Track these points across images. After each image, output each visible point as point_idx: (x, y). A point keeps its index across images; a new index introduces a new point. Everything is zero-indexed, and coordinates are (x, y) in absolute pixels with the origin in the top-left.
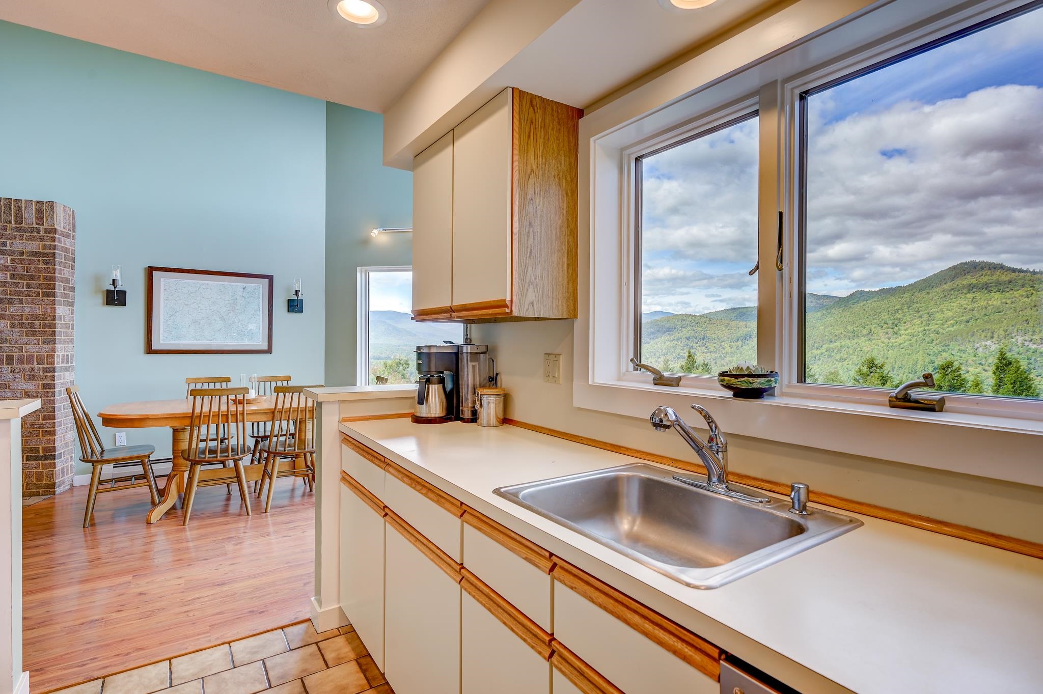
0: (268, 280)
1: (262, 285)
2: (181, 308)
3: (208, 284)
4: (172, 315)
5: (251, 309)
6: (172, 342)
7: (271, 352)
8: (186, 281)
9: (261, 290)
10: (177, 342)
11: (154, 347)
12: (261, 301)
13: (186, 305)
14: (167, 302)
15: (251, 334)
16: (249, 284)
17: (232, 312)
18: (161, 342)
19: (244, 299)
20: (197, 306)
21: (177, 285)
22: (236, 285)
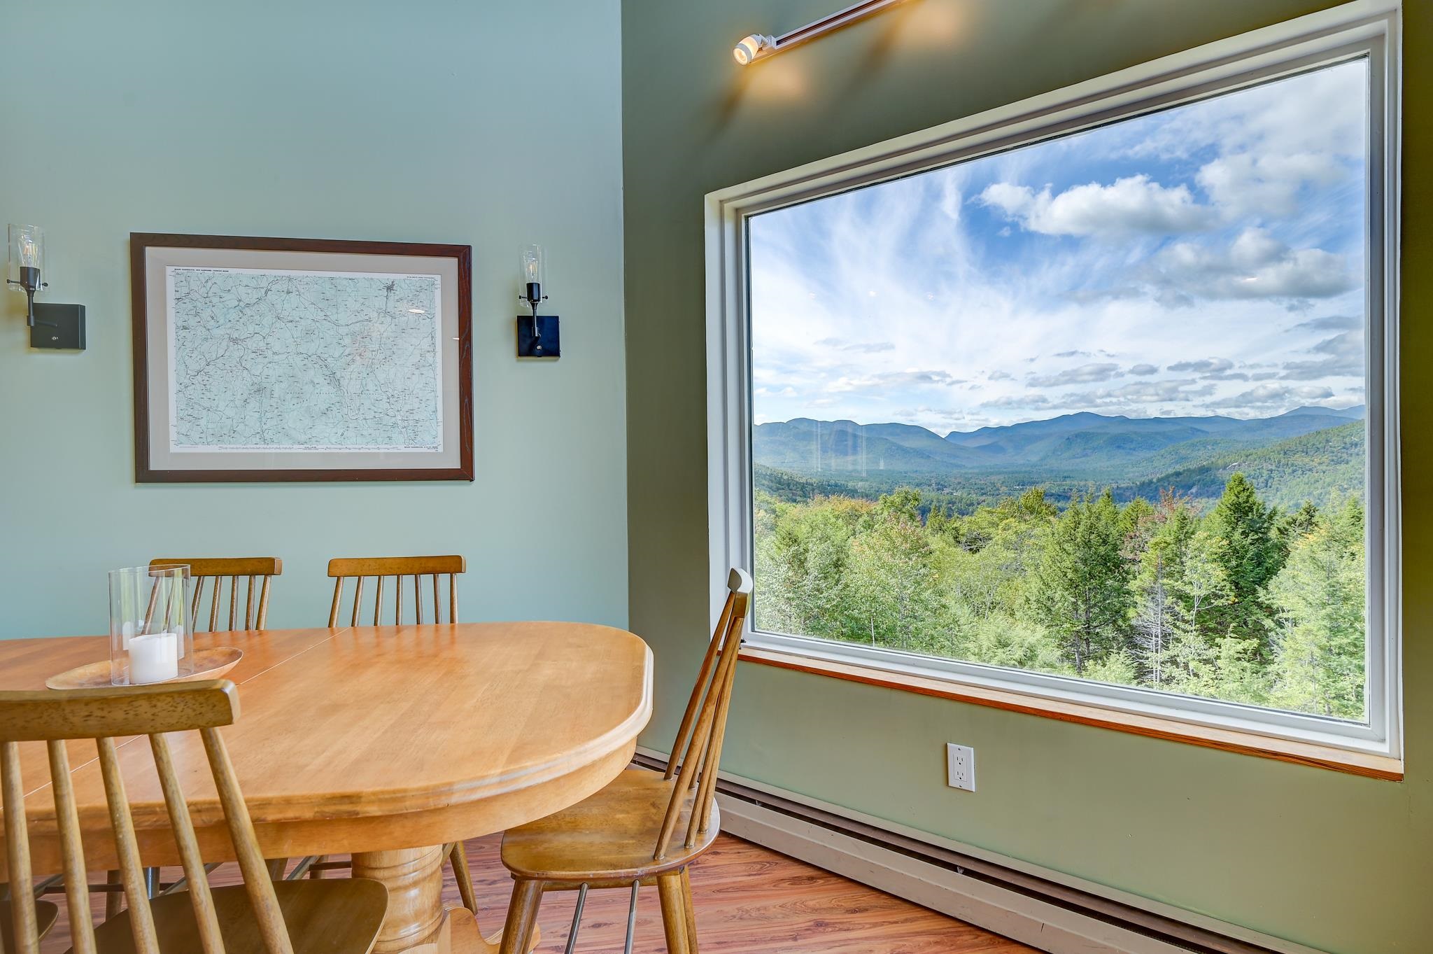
0: (457, 259)
1: (438, 277)
2: (221, 352)
3: (290, 279)
4: (199, 372)
5: (411, 348)
6: (201, 449)
7: (470, 477)
8: (232, 271)
9: (438, 293)
10: (214, 449)
11: (155, 465)
12: (438, 327)
13: (235, 341)
14: (184, 333)
15: (411, 423)
16: (404, 276)
17: (358, 358)
18: (174, 449)
19: (389, 319)
20: (262, 345)
21: (210, 284)
22: (367, 279)
